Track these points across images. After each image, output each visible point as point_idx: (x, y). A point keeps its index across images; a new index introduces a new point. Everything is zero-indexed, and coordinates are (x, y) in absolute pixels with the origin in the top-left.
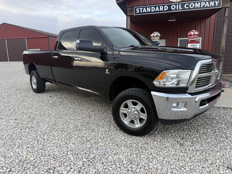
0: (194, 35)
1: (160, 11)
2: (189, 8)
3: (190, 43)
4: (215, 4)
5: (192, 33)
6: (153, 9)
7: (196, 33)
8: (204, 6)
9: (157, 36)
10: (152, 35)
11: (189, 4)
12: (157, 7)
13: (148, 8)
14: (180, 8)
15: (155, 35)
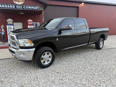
0: (30, 21)
1: (10, 8)
2: (26, 9)
3: (29, 25)
4: (37, 8)
5: (29, 21)
6: (6, 6)
7: (31, 21)
8: (33, 8)
9: (10, 21)
10: (7, 20)
11: (26, 6)
12: (8, 6)
13: (2, 5)
14: (21, 8)
15: (9, 20)
